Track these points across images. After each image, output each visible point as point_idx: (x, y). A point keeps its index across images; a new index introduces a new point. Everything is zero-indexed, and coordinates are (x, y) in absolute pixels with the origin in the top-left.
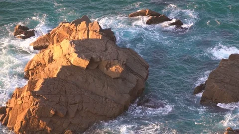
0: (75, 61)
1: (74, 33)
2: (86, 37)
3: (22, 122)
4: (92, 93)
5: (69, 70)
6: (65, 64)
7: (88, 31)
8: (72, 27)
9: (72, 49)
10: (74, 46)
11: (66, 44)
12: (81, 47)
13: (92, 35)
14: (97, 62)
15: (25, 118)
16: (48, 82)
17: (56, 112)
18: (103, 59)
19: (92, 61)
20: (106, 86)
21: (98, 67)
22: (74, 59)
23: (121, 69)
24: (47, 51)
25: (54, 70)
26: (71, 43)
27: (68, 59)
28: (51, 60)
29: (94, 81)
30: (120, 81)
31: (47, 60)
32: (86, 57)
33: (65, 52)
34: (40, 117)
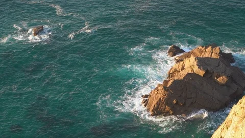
0: (196, 70)
3: (155, 105)
4: (204, 93)
5: (192, 76)
6: (190, 72)
7: (212, 53)
9: (195, 63)
10: (197, 61)
11: (192, 58)
12: (201, 62)
13: (214, 56)
14: (211, 73)
15: (157, 103)
16: (175, 81)
17: (177, 103)
18: (215, 72)
19: (207, 72)
20: (214, 89)
21: (211, 76)
23: (226, 80)
24: (182, 63)
25: (183, 74)
26: (195, 58)
27: (192, 69)
28: (183, 68)
29: (207, 85)
30: (225, 87)
31: (180, 68)
32: (204, 69)
33: (192, 64)
34: (167, 104)
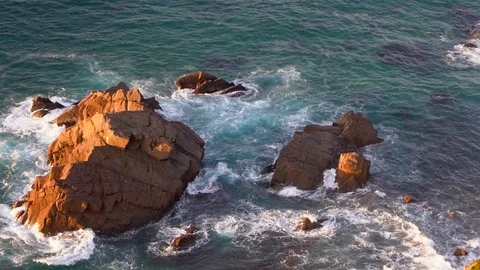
0: (111, 140)
1: (108, 105)
2: (124, 110)
3: (45, 220)
4: (134, 180)
5: (103, 151)
6: (98, 144)
7: (127, 101)
8: (105, 97)
9: (107, 125)
10: (109, 121)
11: (98, 119)
12: (118, 122)
13: (131, 107)
14: (140, 141)
15: (50, 215)
16: (77, 168)
17: (88, 205)
18: (147, 137)
19: (132, 139)
20: (151, 170)
21: (140, 147)
22: (110, 137)
23: (169, 149)
24: (75, 129)
25: (85, 151)
26: (105, 117)
27: (102, 138)
28: (80, 139)
29: (135, 164)
30: (168, 163)
31: (75, 140)
32: (125, 135)
33: (99, 129)
34: (70, 213)
